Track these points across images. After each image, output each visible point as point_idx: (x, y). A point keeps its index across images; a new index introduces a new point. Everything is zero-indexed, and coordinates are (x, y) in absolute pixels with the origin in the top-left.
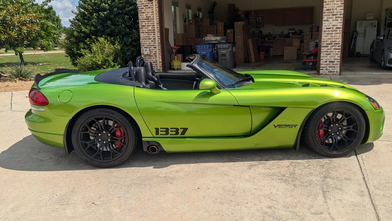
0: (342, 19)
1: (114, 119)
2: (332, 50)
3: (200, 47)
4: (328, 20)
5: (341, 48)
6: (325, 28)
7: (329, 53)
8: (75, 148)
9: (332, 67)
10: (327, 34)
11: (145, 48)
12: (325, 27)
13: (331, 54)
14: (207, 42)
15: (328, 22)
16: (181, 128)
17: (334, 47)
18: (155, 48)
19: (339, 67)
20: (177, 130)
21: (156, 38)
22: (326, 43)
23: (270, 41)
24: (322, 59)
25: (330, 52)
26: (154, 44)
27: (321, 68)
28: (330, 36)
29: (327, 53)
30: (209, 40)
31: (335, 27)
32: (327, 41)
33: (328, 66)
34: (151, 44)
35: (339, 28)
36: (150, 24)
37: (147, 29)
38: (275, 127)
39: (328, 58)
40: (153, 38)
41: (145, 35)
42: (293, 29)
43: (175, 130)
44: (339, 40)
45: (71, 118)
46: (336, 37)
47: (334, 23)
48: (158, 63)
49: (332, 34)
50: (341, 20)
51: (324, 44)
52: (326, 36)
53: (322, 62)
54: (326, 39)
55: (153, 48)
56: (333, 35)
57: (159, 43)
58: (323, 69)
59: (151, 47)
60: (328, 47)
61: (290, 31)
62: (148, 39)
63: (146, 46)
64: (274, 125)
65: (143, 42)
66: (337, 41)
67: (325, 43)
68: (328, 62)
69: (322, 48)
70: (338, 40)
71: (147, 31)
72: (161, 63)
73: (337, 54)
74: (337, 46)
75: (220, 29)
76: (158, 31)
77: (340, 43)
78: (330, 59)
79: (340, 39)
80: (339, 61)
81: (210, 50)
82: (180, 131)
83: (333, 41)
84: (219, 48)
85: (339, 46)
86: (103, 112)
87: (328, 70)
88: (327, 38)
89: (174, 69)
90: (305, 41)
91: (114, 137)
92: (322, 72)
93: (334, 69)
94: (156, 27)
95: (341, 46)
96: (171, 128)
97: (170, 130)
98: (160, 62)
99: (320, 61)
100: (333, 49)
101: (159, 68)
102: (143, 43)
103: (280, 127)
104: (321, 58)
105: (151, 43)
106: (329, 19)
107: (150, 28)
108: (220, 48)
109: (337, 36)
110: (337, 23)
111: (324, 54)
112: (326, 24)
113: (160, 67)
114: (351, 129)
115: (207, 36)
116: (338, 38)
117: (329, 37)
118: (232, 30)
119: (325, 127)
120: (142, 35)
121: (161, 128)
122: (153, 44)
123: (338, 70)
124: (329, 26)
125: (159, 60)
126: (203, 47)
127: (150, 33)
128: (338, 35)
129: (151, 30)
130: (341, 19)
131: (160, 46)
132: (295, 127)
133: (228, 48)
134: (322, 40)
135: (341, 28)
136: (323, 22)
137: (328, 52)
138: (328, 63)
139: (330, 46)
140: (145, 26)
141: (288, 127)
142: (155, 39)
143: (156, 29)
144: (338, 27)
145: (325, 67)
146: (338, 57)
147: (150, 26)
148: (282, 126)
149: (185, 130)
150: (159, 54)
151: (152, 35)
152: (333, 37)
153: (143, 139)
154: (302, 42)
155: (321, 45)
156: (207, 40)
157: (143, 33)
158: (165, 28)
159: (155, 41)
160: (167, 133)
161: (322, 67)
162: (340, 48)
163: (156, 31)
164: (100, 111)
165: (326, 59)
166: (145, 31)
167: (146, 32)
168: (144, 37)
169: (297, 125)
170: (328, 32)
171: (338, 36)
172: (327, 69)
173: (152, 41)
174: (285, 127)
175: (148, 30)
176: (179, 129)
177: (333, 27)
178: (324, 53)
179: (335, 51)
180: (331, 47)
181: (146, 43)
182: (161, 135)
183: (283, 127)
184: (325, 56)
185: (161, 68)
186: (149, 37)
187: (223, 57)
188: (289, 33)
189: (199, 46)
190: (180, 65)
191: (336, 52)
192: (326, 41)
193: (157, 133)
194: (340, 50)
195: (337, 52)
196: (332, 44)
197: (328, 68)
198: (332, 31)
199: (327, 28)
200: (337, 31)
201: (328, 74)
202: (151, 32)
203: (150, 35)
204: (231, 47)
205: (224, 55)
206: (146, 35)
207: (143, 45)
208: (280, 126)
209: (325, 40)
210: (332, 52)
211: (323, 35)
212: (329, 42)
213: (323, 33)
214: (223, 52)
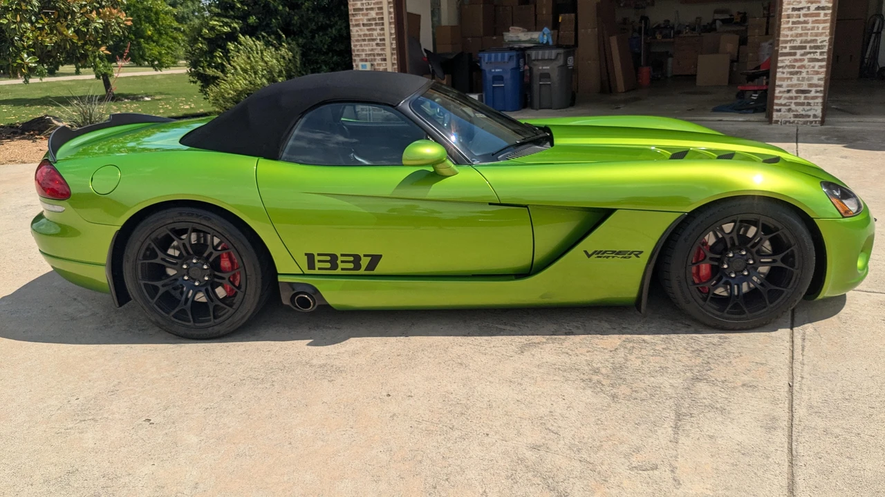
1: (213, 231)
2: (806, 63)
3: (490, 58)
5: (828, 58)
6: (789, 9)
7: (796, 70)
8: (131, 297)
9: (802, 104)
10: (794, 23)
11: (362, 60)
12: (789, 7)
13: (801, 72)
14: (510, 44)
16: (365, 256)
17: (809, 56)
18: (385, 60)
19: (820, 104)
20: (357, 259)
21: (387, 37)
22: (792, 45)
23: (669, 40)
24: (780, 86)
25: (798, 67)
26: (382, 52)
27: (775, 107)
28: (800, 29)
29: (792, 70)
30: (515, 39)
31: (814, 6)
32: (794, 40)
33: (793, 101)
34: (376, 52)
35: (823, 8)
36: (372, 6)
37: (366, 17)
38: (589, 256)
39: (795, 81)
40: (379, 38)
41: (361, 30)
42: (726, 12)
43: (352, 259)
44: (824, 39)
45: (119, 228)
46: (816, 31)
49: (806, 22)
51: (786, 48)
52: (791, 29)
53: (780, 92)
54: (792, 36)
55: (380, 62)
56: (809, 26)
58: (780, 110)
59: (375, 60)
60: (795, 54)
61: (717, 16)
62: (369, 40)
63: (364, 56)
64: (586, 252)
65: (358, 47)
66: (819, 42)
67: (788, 45)
68: (793, 91)
69: (780, 58)
70: (819, 39)
71: (365, 22)
73: (817, 73)
74: (818, 54)
75: (544, 12)
76: (391, 21)
77: (825, 46)
78: (800, 84)
79: (826, 36)
80: (822, 89)
81: (513, 64)
82: (365, 262)
83: (807, 42)
84: (534, 60)
85: (822, 53)
86: (188, 215)
87: (793, 111)
88: (794, 32)
90: (750, 40)
91: (216, 273)
92: (777, 115)
93: (808, 110)
94: (385, 11)
95: (829, 52)
96: (342, 255)
97: (340, 259)
99: (774, 90)
100: (806, 60)
102: (358, 50)
103: (600, 257)
104: (778, 83)
105: (375, 49)
107: (373, 14)
108: (538, 60)
109: (818, 29)
111: (783, 73)
114: (779, 264)
115: (508, 31)
116: (822, 34)
117: (800, 31)
118: (573, 15)
119: (711, 259)
120: (354, 31)
121: (319, 255)
122: (380, 52)
123: (819, 112)
126: (496, 58)
127: (374, 27)
128: (821, 26)
129: (374, 19)
131: (395, 57)
132: (637, 256)
133: (554, 60)
134: (782, 39)
135: (829, 8)
137: (793, 67)
138: (793, 94)
139: (799, 52)
140: (362, 10)
141: (621, 256)
142: (384, 40)
143: (386, 16)
144: (821, 5)
145: (785, 105)
146: (819, 79)
147: (372, 9)
148: (605, 255)
149: (375, 259)
151: (378, 31)
152: (809, 29)
153: (281, 279)
154: (743, 41)
155: (778, 50)
156: (510, 39)
157: (358, 25)
158: (409, 14)
159: (384, 45)
160: (334, 266)
161: (778, 105)
162: (826, 57)
163: (386, 21)
164: (181, 214)
165: (788, 86)
166: (361, 23)
167: (364, 25)
168: (360, 36)
169: (641, 252)
170: (796, 18)
171: (820, 29)
172: (789, 110)
173: (377, 44)
174: (613, 257)
175: (369, 20)
176: (362, 256)
177: (809, 5)
178: (785, 70)
179: (812, 64)
180: (802, 55)
181: (363, 50)
182: (319, 269)
183: (607, 257)
184: (788, 78)
186: (370, 35)
187: (543, 80)
188: (714, 21)
189: (486, 55)
191: (813, 67)
192: (790, 41)
193: (311, 265)
194: (824, 63)
195: (816, 69)
196: (804, 48)
197: (793, 107)
198: (805, 15)
199: (794, 9)
200: (818, 15)
201: (793, 122)
202: (376, 24)
203: (374, 30)
204: (562, 56)
205: (546, 76)
206: (365, 30)
207: (358, 55)
208: (599, 253)
209: (789, 38)
210: (803, 66)
211: (783, 26)
212: (797, 44)
213: (783, 20)
214: (544, 68)
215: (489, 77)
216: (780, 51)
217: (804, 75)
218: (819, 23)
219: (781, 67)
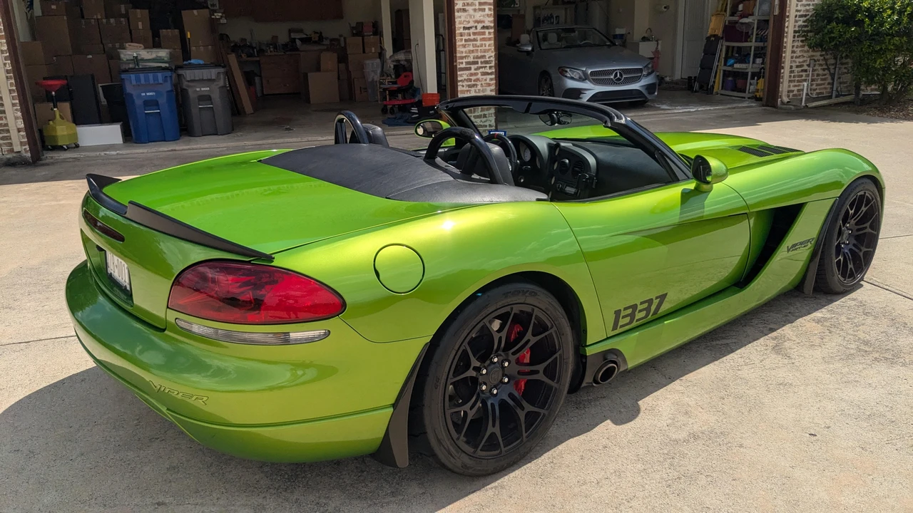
0: (492, 7)
2: (479, 76)
3: (137, 80)
4: (464, 10)
5: (496, 71)
6: (461, 28)
7: (473, 83)
9: (480, 116)
10: (466, 40)
12: (460, 26)
13: (476, 85)
15: (465, 14)
16: (657, 298)
17: (481, 70)
19: (493, 115)
20: (650, 304)
22: (467, 60)
25: (474, 81)
28: (471, 46)
29: (470, 83)
31: (479, 26)
32: (468, 56)
35: (487, 28)
42: (301, 31)
43: (646, 305)
44: (491, 55)
45: (428, 339)
46: (484, 48)
47: (478, 16)
48: (14, 133)
49: (475, 40)
50: (490, 9)
51: (462, 63)
52: (464, 46)
54: (466, 52)
56: (478, 43)
57: (8, 72)
60: (470, 69)
61: (293, 35)
66: (487, 57)
67: (464, 61)
69: (459, 73)
70: (487, 55)
72: (23, 133)
73: (489, 85)
74: (488, 68)
77: (492, 61)
79: (492, 52)
81: (168, 86)
82: (654, 305)
83: (478, 57)
84: (189, 81)
85: (490, 67)
88: (467, 49)
89: (61, 148)
90: (351, 58)
93: (485, 121)
95: (495, 66)
96: (641, 303)
97: (639, 308)
98: (19, 130)
100: (480, 74)
101: (17, 148)
106: (467, 8)
108: (194, 81)
109: (485, 46)
110: (484, 16)
111: (463, 86)
112: (463, 19)
113: (22, 144)
115: (124, 48)
116: (489, 50)
117: (471, 48)
121: (624, 309)
124: (469, 22)
125: (16, 123)
126: (147, 79)
128: (487, 43)
130: (490, 7)
132: (810, 243)
133: (214, 80)
134: (458, 55)
135: (491, 28)
136: (456, 14)
137: (470, 80)
139: (473, 67)
144: (485, 25)
146: (491, 91)
150: (14, 105)
152: (478, 46)
153: (588, 351)
155: (456, 66)
160: (633, 319)
162: (494, 71)
170: (467, 36)
171: (487, 46)
176: (654, 299)
177: (476, 24)
178: (464, 84)
179: (485, 77)
180: (475, 69)
182: (622, 326)
184: (467, 91)
185: (27, 147)
187: (201, 103)
190: (75, 135)
191: (486, 80)
192: (465, 57)
193: (616, 324)
194: (493, 76)
195: (488, 81)
196: (477, 63)
198: (474, 34)
199: (465, 28)
200: (484, 33)
205: (206, 98)
209: (464, 55)
210: (478, 80)
211: (458, 43)
212: (471, 59)
213: (458, 38)
214: (202, 89)
215: (138, 102)
216: (458, 67)
217: (479, 87)
218: (485, 41)
219: (461, 81)
